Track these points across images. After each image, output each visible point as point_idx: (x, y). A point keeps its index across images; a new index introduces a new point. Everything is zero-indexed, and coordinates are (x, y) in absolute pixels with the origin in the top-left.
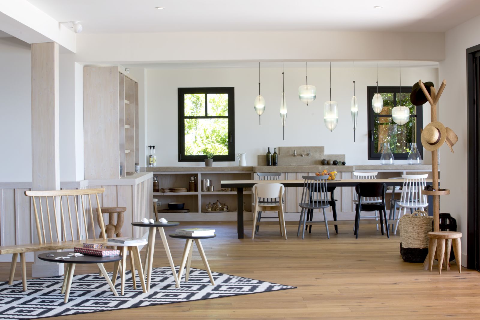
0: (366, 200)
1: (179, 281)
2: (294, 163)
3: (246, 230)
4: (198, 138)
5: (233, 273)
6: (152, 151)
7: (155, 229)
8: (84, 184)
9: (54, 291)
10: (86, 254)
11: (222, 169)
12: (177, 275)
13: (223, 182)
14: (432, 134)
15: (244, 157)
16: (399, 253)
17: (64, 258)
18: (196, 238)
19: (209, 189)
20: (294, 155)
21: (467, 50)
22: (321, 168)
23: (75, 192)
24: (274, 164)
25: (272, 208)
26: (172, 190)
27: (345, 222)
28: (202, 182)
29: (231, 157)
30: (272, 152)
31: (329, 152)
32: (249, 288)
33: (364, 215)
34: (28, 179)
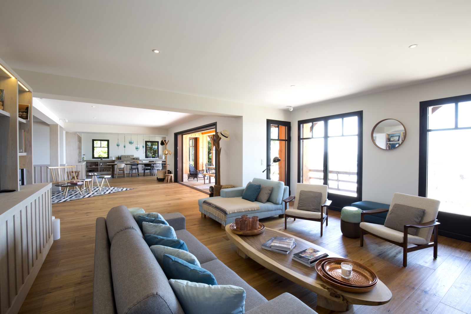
0: (147, 168)
1: (100, 189)
2: (126, 159)
3: (115, 176)
4: (97, 152)
5: (115, 186)
6: (84, 156)
7: (93, 176)
8: (66, 165)
9: (60, 195)
10: (72, 184)
11: (106, 160)
12: (99, 187)
13: (107, 164)
14: (166, 152)
15: (113, 158)
16: (156, 180)
17: (65, 185)
18: (105, 178)
19: (102, 166)
20: (126, 157)
21: (174, 133)
22: (133, 160)
23: (63, 167)
24: (120, 159)
25: (122, 170)
26: (90, 166)
27: (141, 173)
28: (100, 164)
29: (108, 157)
30: (120, 156)
31: (135, 156)
32: (121, 190)
33: (146, 171)
34: (49, 163)
